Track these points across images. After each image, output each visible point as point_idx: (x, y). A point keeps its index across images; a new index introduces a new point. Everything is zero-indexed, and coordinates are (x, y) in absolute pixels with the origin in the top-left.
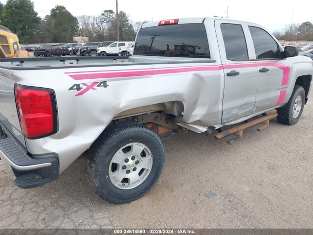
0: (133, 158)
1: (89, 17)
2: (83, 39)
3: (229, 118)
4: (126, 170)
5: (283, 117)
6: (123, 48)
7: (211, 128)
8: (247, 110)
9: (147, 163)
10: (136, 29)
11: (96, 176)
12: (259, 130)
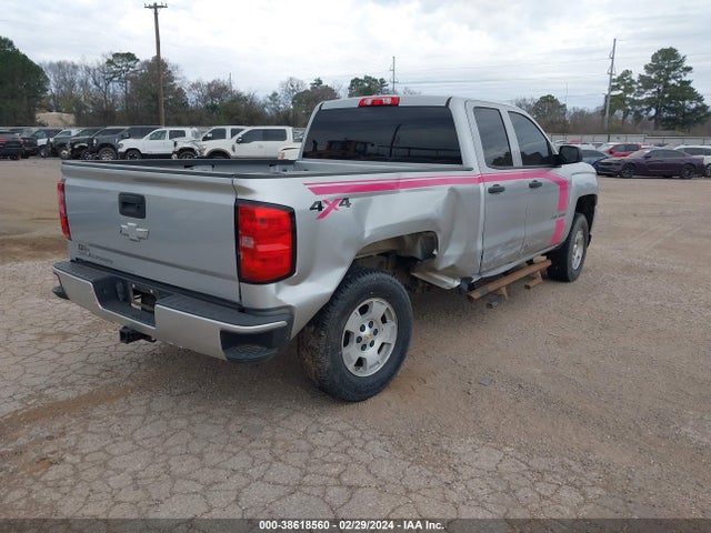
0: (371, 325)
1: (75, 67)
2: (61, 119)
3: (490, 264)
4: (362, 344)
5: (558, 267)
6: (183, 143)
7: (466, 279)
8: (513, 252)
9: (388, 333)
10: (192, 98)
11: (326, 351)
12: (528, 287)
